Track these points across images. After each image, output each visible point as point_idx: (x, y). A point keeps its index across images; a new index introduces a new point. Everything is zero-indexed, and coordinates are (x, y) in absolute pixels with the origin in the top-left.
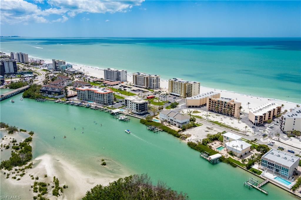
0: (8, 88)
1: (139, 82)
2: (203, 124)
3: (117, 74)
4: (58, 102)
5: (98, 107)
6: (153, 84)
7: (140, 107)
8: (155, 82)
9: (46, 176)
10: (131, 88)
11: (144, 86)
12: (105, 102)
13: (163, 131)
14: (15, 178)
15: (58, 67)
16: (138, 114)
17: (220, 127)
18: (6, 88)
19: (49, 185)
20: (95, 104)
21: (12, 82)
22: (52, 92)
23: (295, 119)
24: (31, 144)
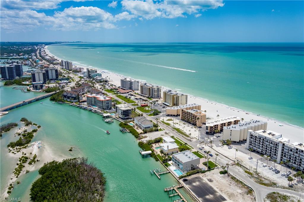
0: (44, 92)
1: (144, 91)
2: (164, 130)
3: (130, 83)
4: (72, 105)
5: (97, 111)
6: (154, 94)
7: (123, 113)
8: (156, 92)
9: (31, 154)
10: (136, 96)
11: (147, 95)
12: (104, 108)
13: (130, 132)
14: (13, 153)
15: (90, 75)
16: (122, 119)
17: (176, 133)
18: (43, 91)
19: (30, 158)
20: (97, 108)
21: (48, 87)
22: (70, 97)
23: (231, 131)
24: (34, 134)
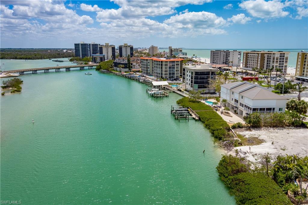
3: (225, 55)
8: (277, 62)
13: (200, 119)
